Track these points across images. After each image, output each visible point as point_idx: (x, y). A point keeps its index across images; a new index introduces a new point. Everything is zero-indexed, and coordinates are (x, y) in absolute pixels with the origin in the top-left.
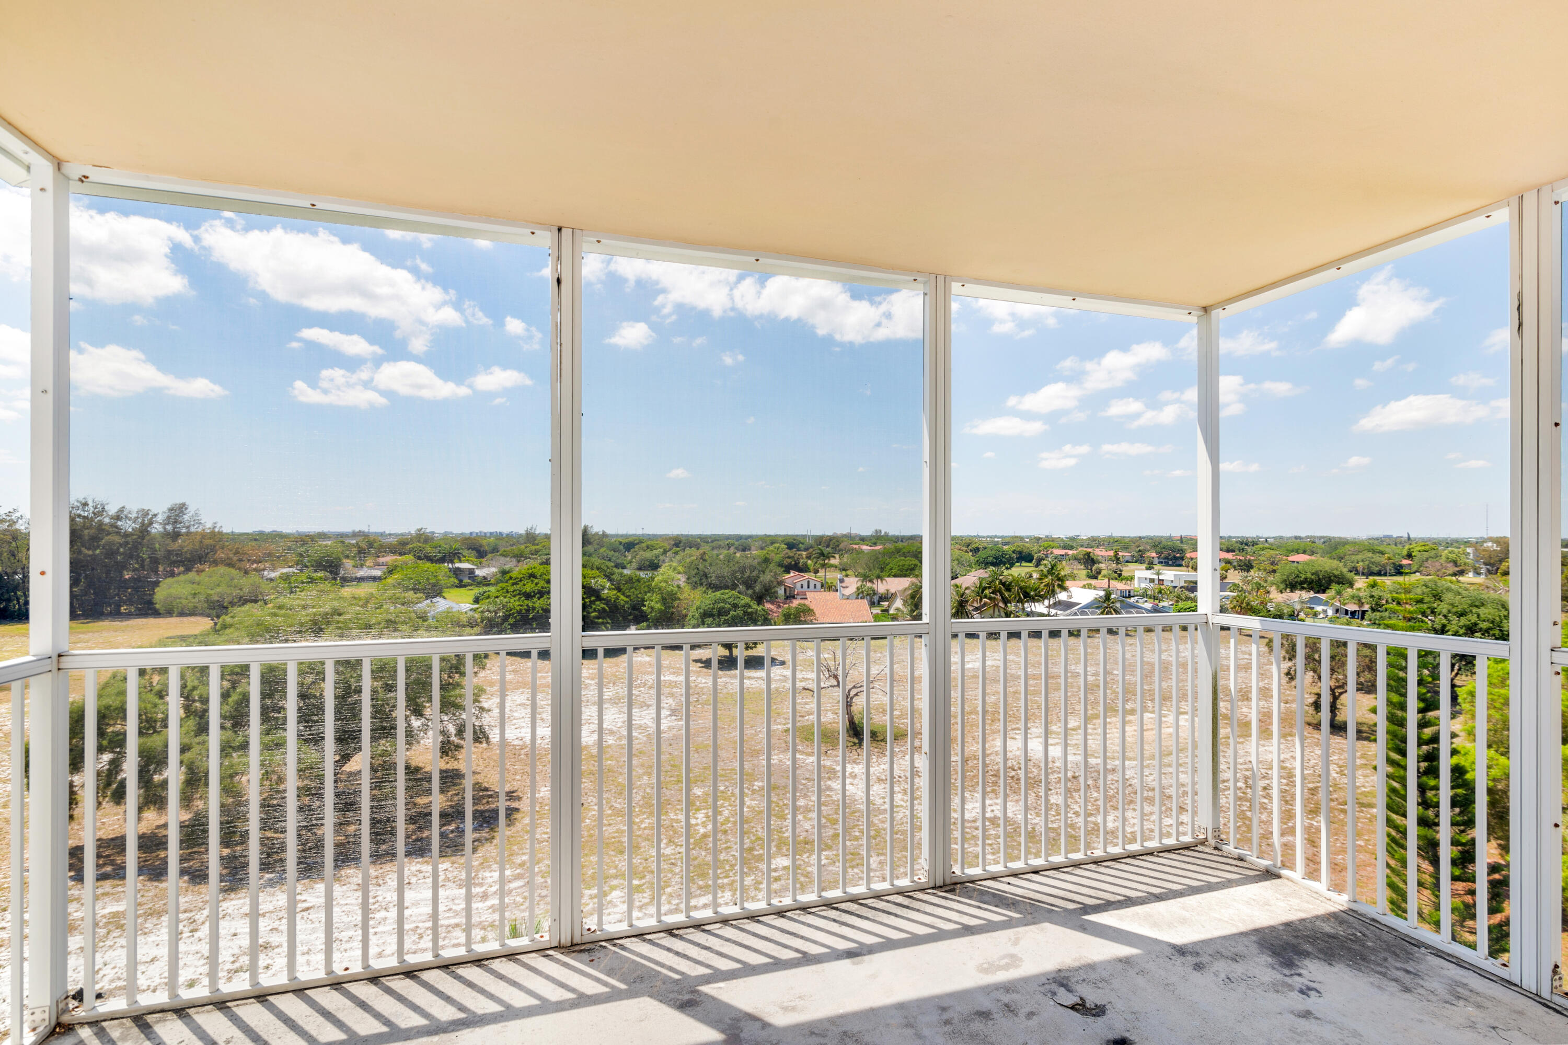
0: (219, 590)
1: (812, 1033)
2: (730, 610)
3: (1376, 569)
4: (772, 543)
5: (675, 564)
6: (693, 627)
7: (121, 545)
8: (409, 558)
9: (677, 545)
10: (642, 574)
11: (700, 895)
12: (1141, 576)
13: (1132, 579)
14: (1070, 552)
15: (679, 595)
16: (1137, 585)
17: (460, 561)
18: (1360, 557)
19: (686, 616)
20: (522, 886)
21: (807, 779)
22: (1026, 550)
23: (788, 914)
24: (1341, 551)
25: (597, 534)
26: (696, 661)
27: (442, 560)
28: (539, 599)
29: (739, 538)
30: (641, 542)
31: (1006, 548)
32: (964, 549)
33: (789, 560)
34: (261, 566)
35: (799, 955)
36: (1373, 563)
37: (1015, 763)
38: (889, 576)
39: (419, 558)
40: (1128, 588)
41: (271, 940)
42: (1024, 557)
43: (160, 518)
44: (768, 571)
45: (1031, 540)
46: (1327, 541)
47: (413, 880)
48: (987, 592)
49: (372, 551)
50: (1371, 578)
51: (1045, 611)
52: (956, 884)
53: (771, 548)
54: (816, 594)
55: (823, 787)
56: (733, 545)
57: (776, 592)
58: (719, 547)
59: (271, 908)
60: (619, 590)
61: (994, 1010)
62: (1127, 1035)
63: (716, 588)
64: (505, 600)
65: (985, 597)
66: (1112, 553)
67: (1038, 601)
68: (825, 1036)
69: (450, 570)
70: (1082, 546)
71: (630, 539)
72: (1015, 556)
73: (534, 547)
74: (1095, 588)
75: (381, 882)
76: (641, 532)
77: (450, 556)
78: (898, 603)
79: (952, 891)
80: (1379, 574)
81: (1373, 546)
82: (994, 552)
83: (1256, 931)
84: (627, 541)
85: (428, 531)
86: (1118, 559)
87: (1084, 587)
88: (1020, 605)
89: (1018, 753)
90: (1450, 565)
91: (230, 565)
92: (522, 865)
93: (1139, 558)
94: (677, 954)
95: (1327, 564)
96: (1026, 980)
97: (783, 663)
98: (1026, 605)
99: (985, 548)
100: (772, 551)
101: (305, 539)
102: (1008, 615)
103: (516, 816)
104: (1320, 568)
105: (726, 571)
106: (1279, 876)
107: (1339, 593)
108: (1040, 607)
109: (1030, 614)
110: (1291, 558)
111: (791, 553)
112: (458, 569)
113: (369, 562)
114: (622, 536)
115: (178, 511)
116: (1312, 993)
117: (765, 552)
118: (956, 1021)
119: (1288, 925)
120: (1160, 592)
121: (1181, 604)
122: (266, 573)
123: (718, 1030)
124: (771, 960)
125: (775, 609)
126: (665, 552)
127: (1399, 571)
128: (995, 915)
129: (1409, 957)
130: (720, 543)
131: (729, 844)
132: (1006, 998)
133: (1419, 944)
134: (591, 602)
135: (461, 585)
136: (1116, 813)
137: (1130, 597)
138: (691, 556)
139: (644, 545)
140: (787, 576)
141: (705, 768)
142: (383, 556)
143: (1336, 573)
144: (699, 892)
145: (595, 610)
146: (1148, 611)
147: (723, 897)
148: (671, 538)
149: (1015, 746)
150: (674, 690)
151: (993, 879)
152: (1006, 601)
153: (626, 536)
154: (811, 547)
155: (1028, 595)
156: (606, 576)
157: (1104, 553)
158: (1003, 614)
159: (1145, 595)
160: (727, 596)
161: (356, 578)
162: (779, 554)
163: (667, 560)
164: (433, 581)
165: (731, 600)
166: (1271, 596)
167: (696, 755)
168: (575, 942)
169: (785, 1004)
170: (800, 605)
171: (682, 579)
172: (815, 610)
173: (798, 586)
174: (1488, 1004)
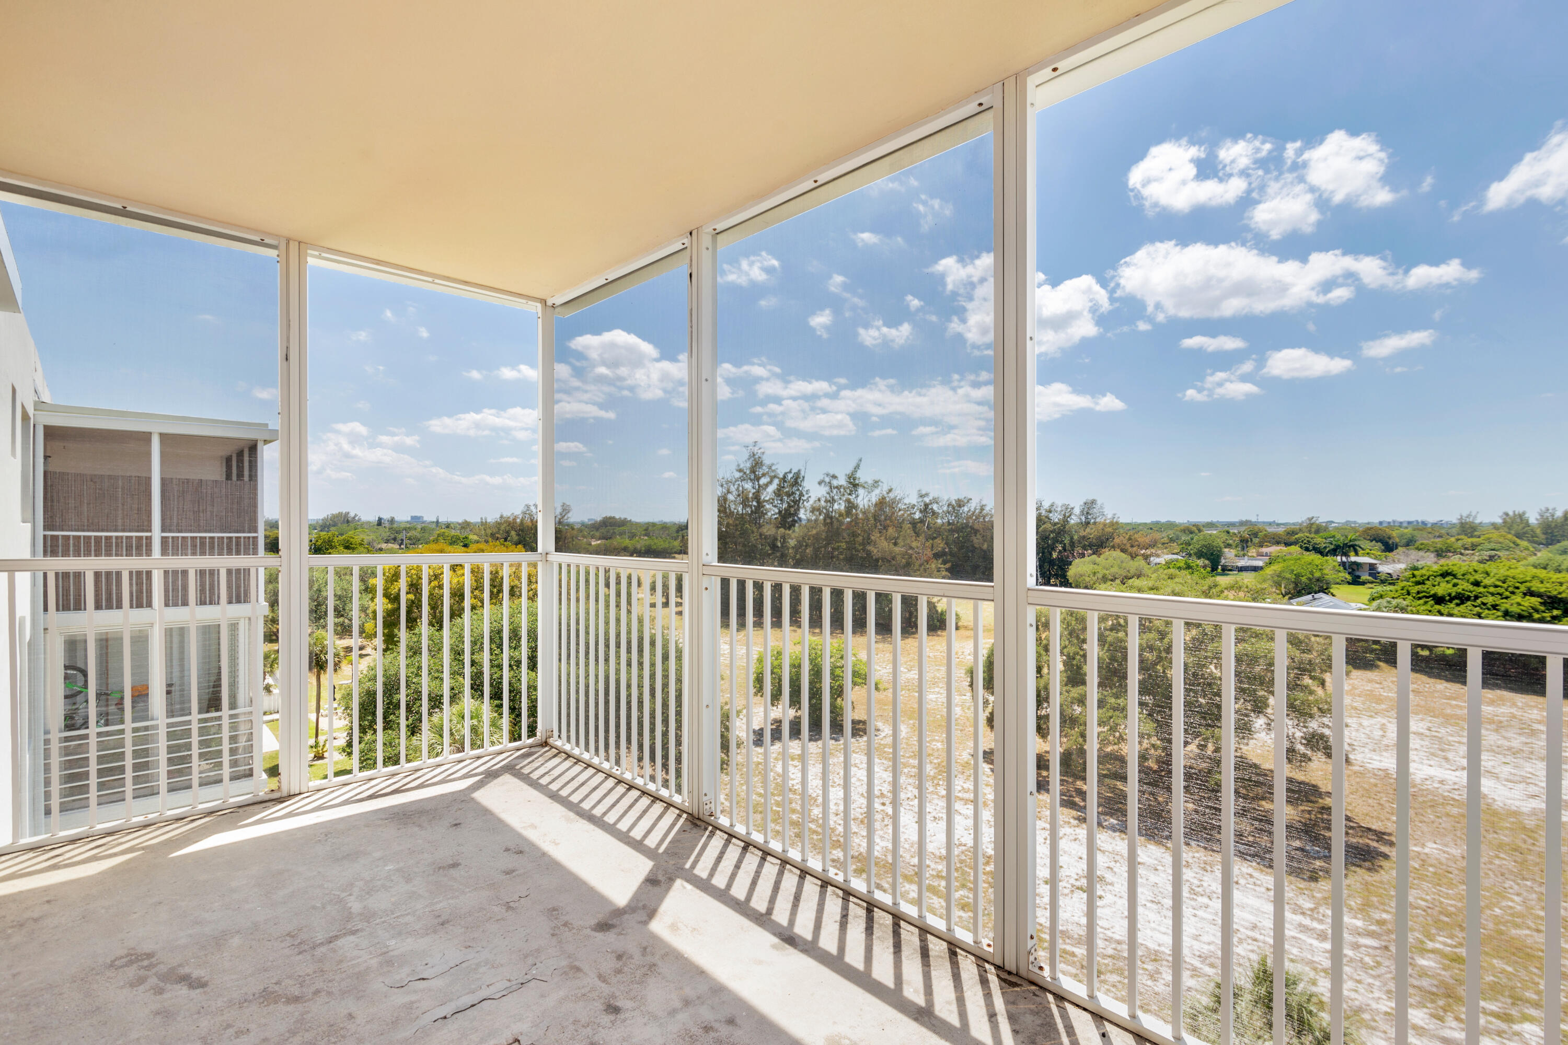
0: (1113, 570)
7: (1051, 532)
8: (1295, 549)
17: (1357, 554)
20: (1376, 948)
27: (1334, 552)
28: (1458, 605)
34: (1148, 551)
39: (1307, 549)
41: (1106, 876)
43: (1077, 511)
47: (1242, 881)
49: (1256, 540)
59: (1111, 850)
64: (1405, 603)
69: (1343, 564)
73: (1470, 540)
75: (1209, 869)
77: (1343, 548)
85: (1320, 520)
91: (1123, 551)
92: (1381, 923)
101: (1192, 530)
103: (1382, 863)
112: (1355, 563)
113: (1252, 551)
115: (1089, 506)
122: (1152, 559)
135: (1356, 581)
142: (1267, 546)
161: (1237, 567)
164: (1317, 574)
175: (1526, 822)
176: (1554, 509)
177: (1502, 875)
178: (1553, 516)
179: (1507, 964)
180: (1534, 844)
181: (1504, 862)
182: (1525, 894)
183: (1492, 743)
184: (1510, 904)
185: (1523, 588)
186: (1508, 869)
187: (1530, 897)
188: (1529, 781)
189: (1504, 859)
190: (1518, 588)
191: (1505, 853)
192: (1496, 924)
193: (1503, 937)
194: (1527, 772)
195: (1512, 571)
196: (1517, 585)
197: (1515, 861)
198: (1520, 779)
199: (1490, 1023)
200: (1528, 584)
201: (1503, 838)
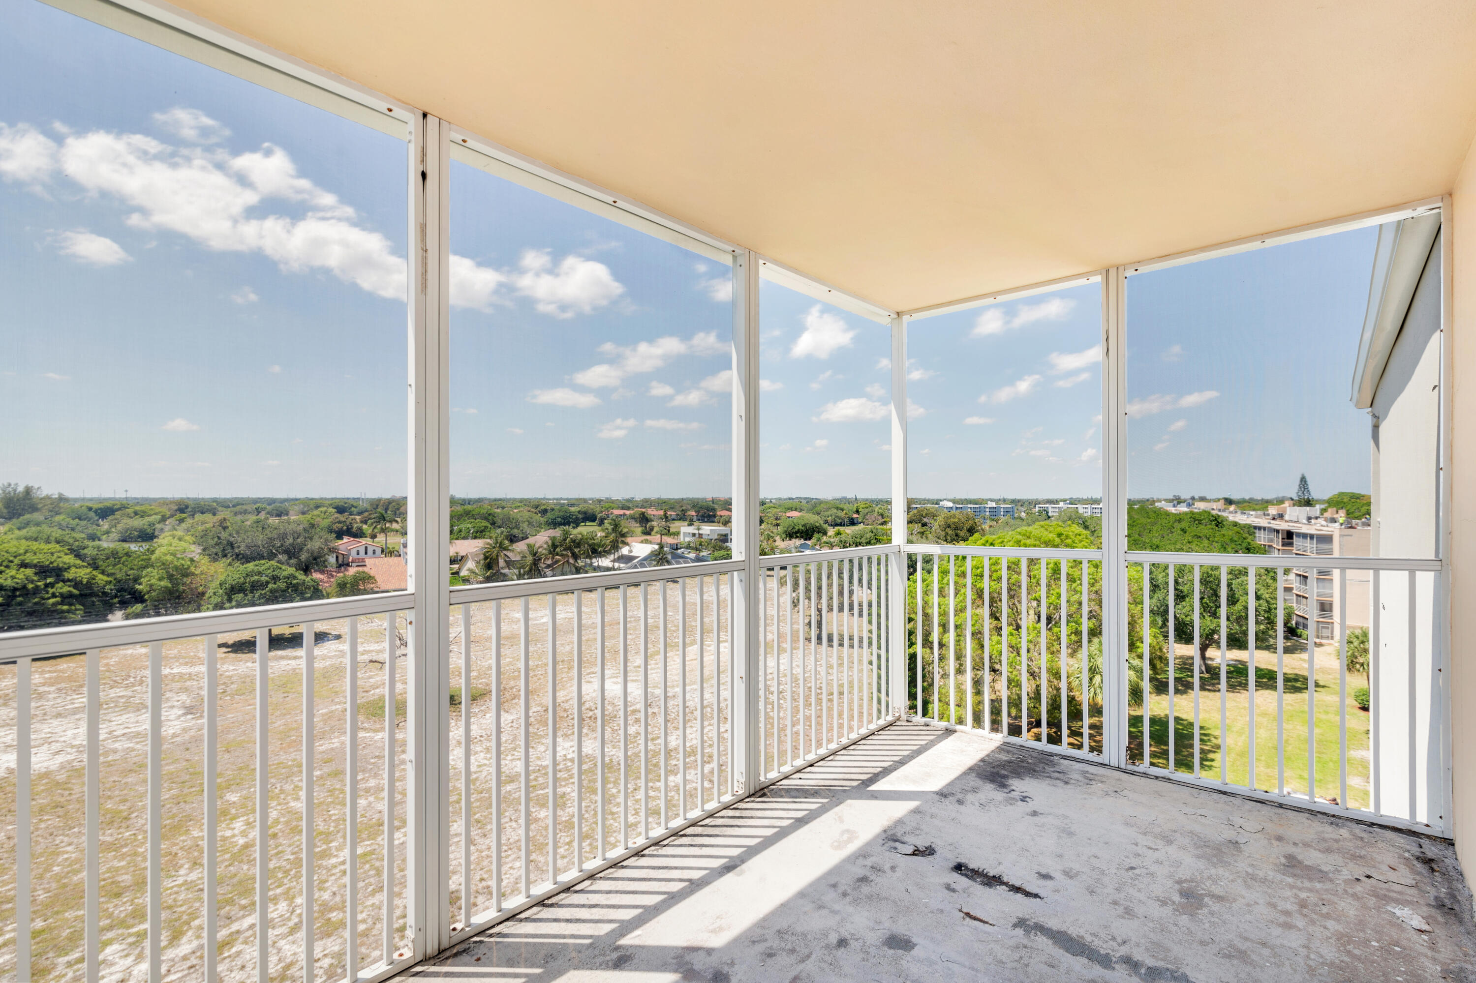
1: (754, 942)
2: (268, 583)
3: (839, 521)
4: (317, 507)
5: (179, 533)
6: (215, 609)
9: (182, 511)
10: (133, 547)
11: (244, 917)
12: (685, 531)
13: (677, 534)
14: (628, 512)
15: (192, 569)
16: (683, 539)
18: (829, 513)
19: (203, 594)
21: (376, 757)
22: (590, 511)
23: (646, 852)
24: (818, 509)
25: (48, 497)
26: (220, 646)
29: (271, 501)
30: (123, 507)
31: (572, 509)
32: (534, 510)
33: (340, 526)
35: (686, 884)
36: (838, 517)
37: (592, 704)
38: (457, 539)
40: (676, 542)
42: (589, 517)
44: (316, 537)
45: (593, 501)
46: (809, 500)
48: (558, 550)
50: (836, 528)
51: (610, 565)
52: (763, 789)
53: (316, 512)
54: (377, 560)
55: (397, 762)
56: (264, 509)
57: (326, 561)
58: (245, 512)
60: (96, 568)
61: (868, 874)
62: (959, 860)
63: (246, 559)
65: (557, 554)
66: (662, 513)
67: (604, 556)
68: (766, 940)
70: (637, 507)
71: (108, 504)
72: (580, 516)
74: (651, 543)
76: (123, 496)
78: (470, 564)
79: (764, 795)
80: (840, 525)
81: (838, 504)
82: (562, 514)
83: (971, 769)
84: (101, 506)
86: (666, 518)
87: (642, 542)
88: (588, 561)
89: (594, 695)
90: (880, 517)
93: (682, 517)
94: (568, 921)
95: (812, 519)
96: (869, 844)
97: (338, 637)
98: (594, 560)
99: (553, 510)
100: (319, 516)
102: (578, 571)
104: (807, 522)
105: (260, 539)
106: (955, 731)
107: (819, 540)
108: (605, 562)
109: (598, 569)
110: (788, 514)
111: (342, 518)
114: (91, 500)
116: (1027, 799)
117: (308, 517)
118: (849, 891)
119: (982, 760)
120: (701, 544)
121: (717, 554)
123: (670, 971)
124: (665, 896)
125: (326, 579)
126: (164, 519)
127: (852, 523)
128: (813, 804)
129: (1054, 765)
130: (245, 507)
131: (280, 848)
132: (869, 862)
133: (1052, 755)
134: (47, 585)
136: (678, 732)
137: (677, 549)
138: (203, 523)
139: (130, 511)
140: (340, 542)
141: (241, 769)
143: (817, 525)
144: (242, 913)
145: (54, 596)
146: (693, 561)
147: (276, 910)
148: (174, 502)
149: (591, 689)
150: (188, 683)
151: (786, 778)
152: (576, 557)
153: (100, 500)
154: (366, 511)
155: (596, 551)
156: (72, 551)
157: (655, 513)
158: (574, 570)
159: (688, 547)
160: (263, 568)
162: (326, 519)
163: (167, 528)
165: (269, 571)
166: (777, 544)
167: (227, 756)
168: (442, 948)
169: (711, 928)
170: (358, 572)
171: (195, 551)
172: (377, 577)
173: (354, 553)
174: (1104, 779)
175: (58, 777)
176: (17, 484)
177: (51, 835)
178: (15, 490)
179: (77, 910)
180: (70, 794)
181: (50, 822)
182: (75, 841)
183: (5, 717)
184: (66, 856)
185: (17, 561)
186: (54, 827)
187: (81, 841)
188: (50, 740)
189: (49, 820)
190: (12, 562)
191: (47, 813)
192: (58, 881)
193: (68, 889)
194: (46, 733)
195: (5, 545)
196: (11, 558)
197: (59, 817)
198: (42, 742)
199: (78, 970)
200: (22, 557)
201: (41, 801)
